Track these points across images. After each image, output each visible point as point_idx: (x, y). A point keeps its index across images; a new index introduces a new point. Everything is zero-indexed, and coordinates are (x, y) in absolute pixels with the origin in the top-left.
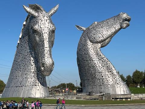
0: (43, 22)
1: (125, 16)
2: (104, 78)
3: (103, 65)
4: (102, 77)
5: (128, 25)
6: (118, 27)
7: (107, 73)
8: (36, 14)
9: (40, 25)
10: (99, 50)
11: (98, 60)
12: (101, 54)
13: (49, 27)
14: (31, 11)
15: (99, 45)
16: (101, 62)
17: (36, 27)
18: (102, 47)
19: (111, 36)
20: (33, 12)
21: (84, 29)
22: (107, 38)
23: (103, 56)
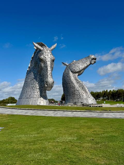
0: (47, 54)
1: (93, 57)
2: (80, 94)
3: (80, 86)
4: (79, 93)
5: (95, 62)
6: (88, 63)
7: (82, 91)
8: (42, 49)
9: (45, 55)
10: (77, 77)
11: (76, 83)
12: (79, 80)
13: (51, 57)
14: (39, 46)
15: (77, 74)
16: (79, 84)
17: (42, 57)
18: (78, 75)
19: (84, 69)
20: (40, 47)
21: (67, 64)
22: (82, 70)
23: (80, 81)
